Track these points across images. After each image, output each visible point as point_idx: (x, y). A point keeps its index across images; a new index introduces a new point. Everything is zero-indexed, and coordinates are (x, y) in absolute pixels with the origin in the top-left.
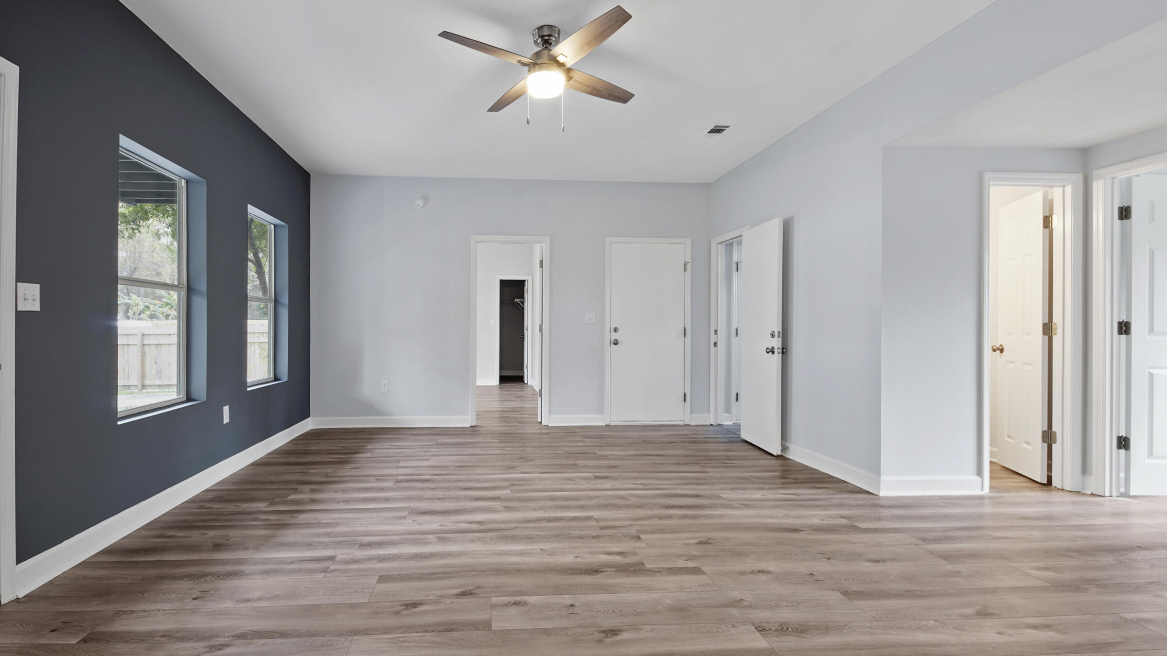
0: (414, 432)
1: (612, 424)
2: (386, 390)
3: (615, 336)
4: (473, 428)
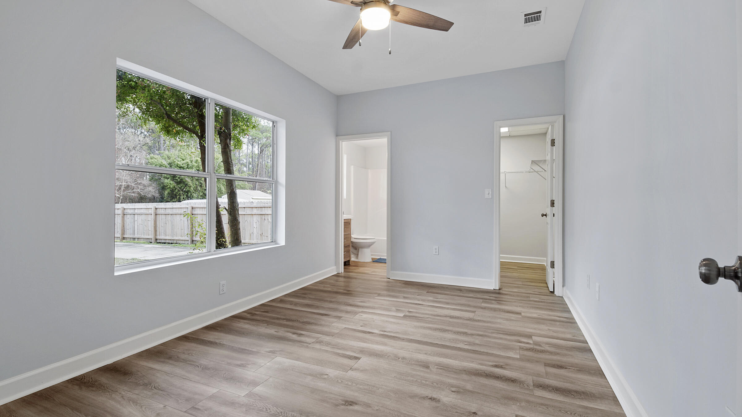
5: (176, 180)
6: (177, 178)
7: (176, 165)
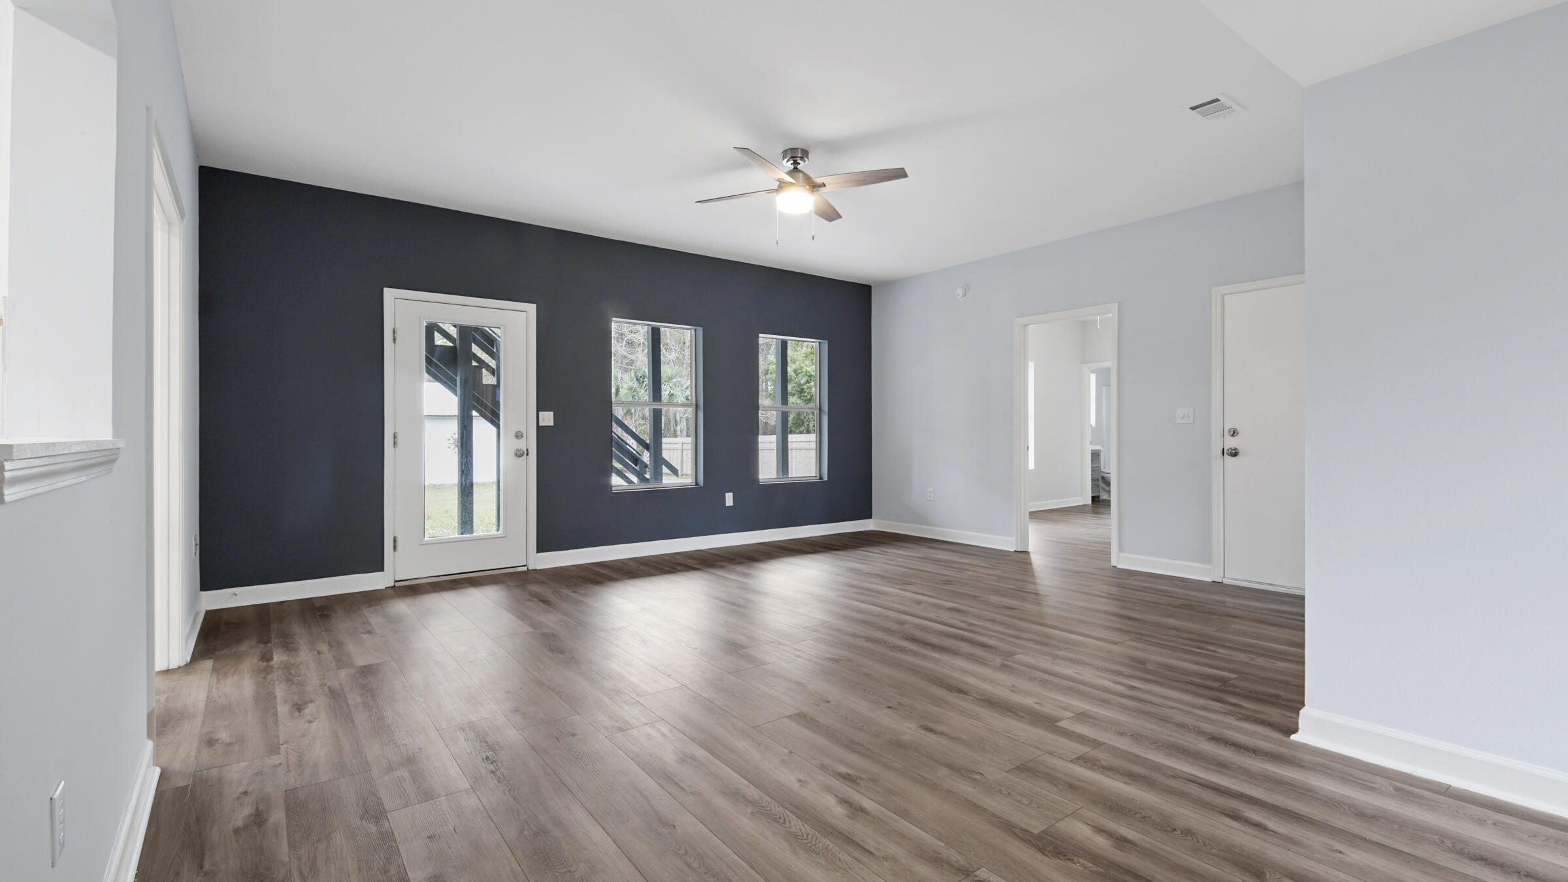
0: (954, 548)
1: (1226, 581)
2: (932, 499)
3: (1231, 443)
4: (1020, 555)
5: (804, 396)
6: (806, 394)
7: (804, 373)
